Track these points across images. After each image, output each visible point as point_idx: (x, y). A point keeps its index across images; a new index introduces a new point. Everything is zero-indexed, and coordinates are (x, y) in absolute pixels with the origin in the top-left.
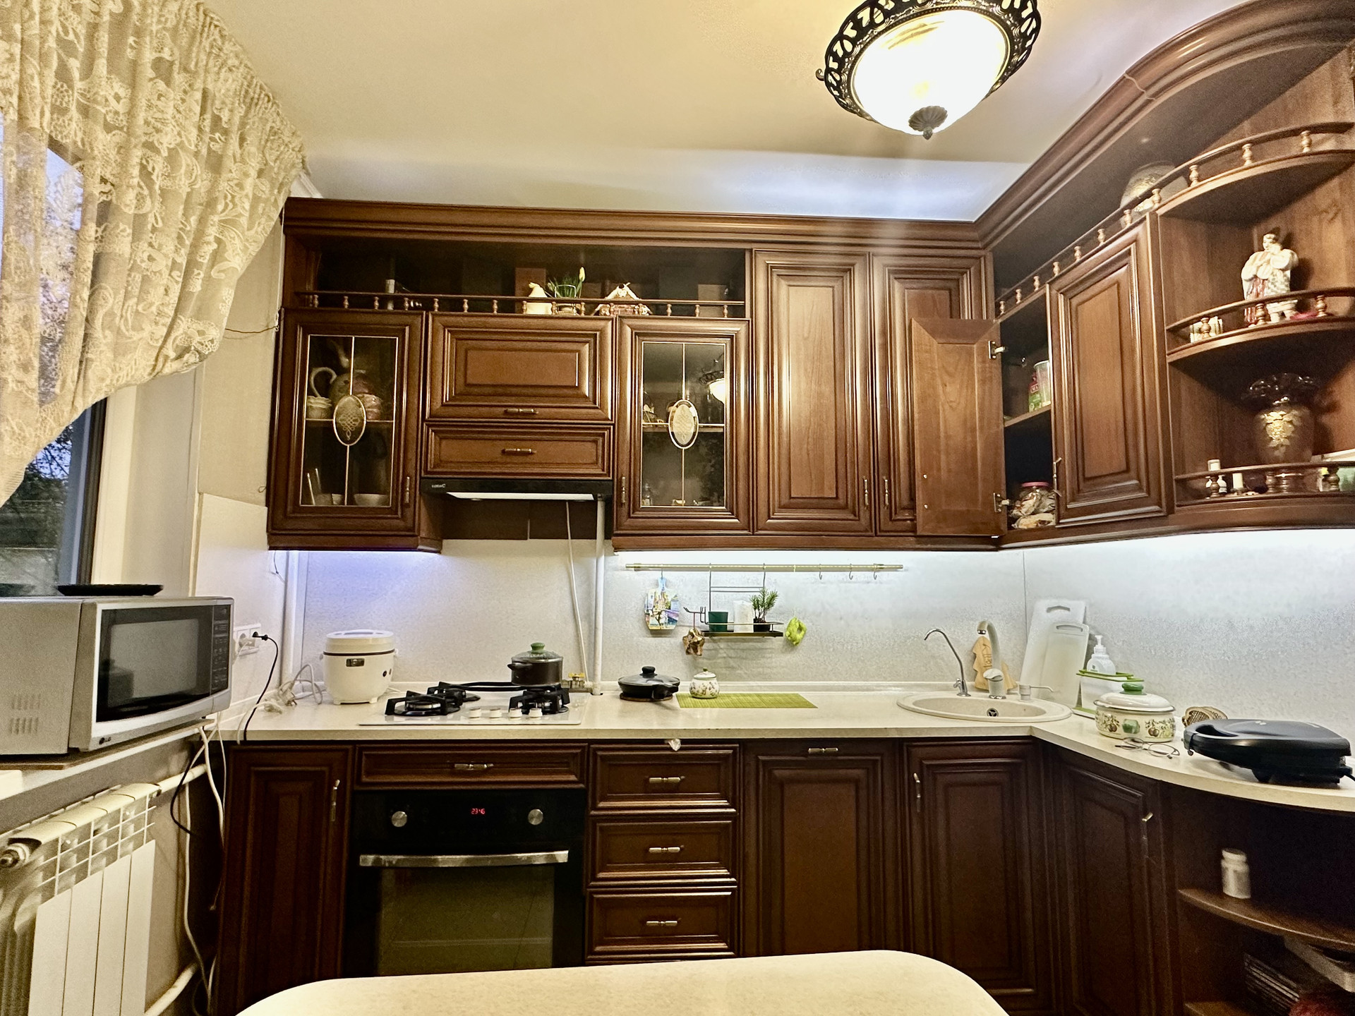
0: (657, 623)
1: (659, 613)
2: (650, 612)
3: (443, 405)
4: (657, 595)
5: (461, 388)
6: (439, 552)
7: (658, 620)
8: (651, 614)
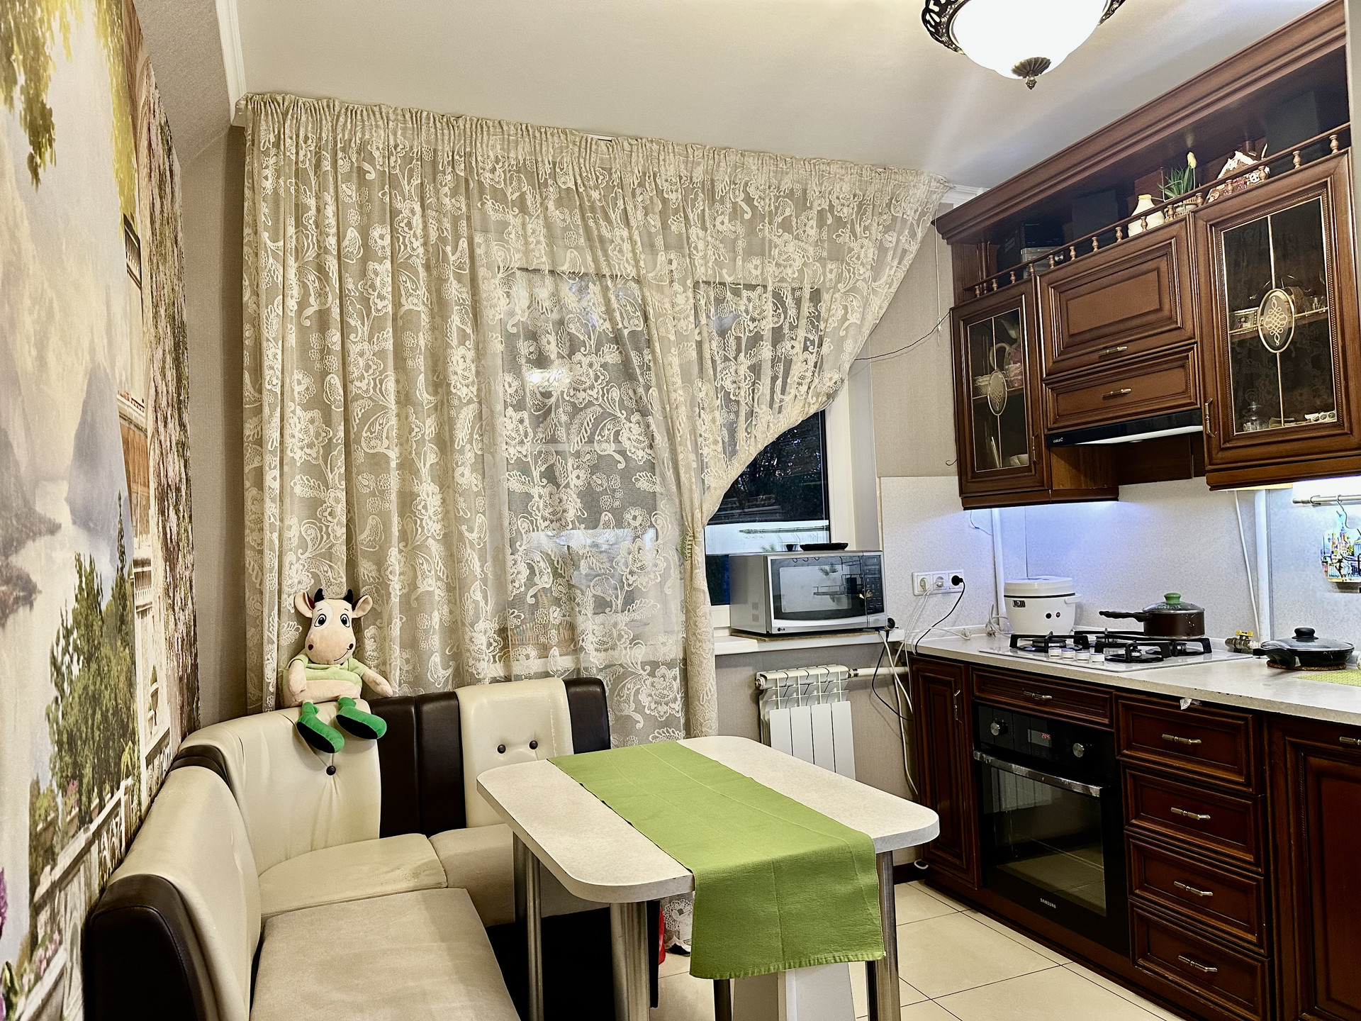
0: (1338, 573)
1: (1340, 561)
2: (1328, 559)
3: (1054, 363)
4: (1336, 537)
5: (1067, 339)
6: (1116, 499)
7: (1339, 570)
8: (1330, 562)
